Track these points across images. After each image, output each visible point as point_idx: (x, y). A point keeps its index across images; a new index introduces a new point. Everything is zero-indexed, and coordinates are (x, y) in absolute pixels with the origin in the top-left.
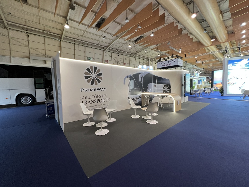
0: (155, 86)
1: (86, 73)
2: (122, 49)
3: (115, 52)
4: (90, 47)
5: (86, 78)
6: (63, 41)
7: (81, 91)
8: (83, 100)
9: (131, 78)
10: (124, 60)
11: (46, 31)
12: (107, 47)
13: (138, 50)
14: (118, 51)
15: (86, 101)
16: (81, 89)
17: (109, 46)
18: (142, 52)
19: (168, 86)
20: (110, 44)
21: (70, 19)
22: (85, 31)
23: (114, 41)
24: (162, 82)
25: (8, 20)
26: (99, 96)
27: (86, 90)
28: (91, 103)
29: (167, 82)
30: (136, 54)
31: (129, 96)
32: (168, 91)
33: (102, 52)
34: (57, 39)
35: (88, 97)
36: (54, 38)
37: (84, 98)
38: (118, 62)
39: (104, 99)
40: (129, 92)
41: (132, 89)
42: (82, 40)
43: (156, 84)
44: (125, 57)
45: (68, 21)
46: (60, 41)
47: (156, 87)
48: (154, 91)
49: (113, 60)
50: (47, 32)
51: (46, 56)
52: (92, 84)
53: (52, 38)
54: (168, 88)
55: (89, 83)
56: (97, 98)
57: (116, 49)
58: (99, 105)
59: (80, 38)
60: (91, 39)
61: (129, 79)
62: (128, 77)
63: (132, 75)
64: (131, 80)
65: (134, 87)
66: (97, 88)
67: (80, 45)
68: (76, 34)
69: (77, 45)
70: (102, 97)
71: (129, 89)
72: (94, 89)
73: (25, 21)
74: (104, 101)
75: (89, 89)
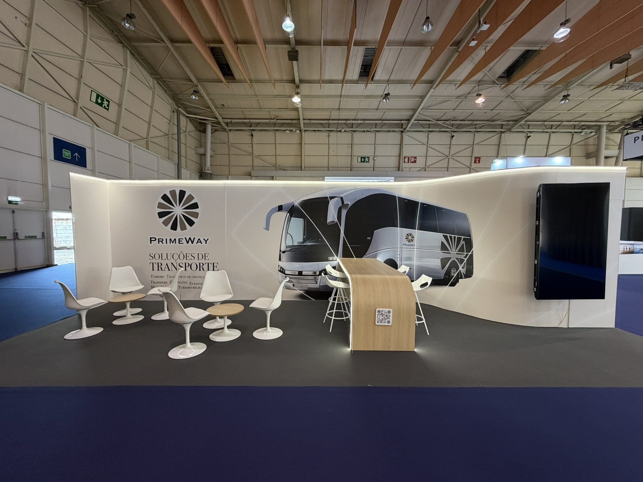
0: (410, 238)
1: (160, 206)
2: (459, 114)
3: (438, 130)
4: (364, 131)
5: (161, 215)
6: (305, 131)
7: (151, 243)
8: (154, 261)
9: (293, 211)
10: (475, 147)
11: (273, 119)
12: (409, 120)
13: (527, 103)
14: (448, 122)
15: (160, 265)
16: (151, 238)
17: (412, 116)
18: (550, 105)
19: (459, 239)
20: (415, 110)
21: (301, 81)
22: (341, 96)
23: (422, 97)
24: (438, 223)
25: (224, 117)
26: (190, 257)
27: (160, 241)
28: (170, 269)
29: (458, 223)
30: (522, 118)
31: (285, 264)
32: (461, 261)
33: (398, 135)
34: (294, 130)
35: (164, 257)
36: (289, 129)
37: (157, 256)
38: (450, 157)
39: (201, 265)
40: (284, 252)
41: (296, 244)
42: (341, 117)
43: (416, 233)
44: (479, 137)
45: (298, 87)
46: (298, 131)
47: (415, 242)
48: (405, 255)
49: (431, 152)
50: (275, 120)
51: (277, 167)
52: (174, 227)
53: (285, 130)
54: (461, 250)
55: (166, 225)
56: (185, 261)
57: (437, 120)
58: (189, 277)
59: (335, 115)
60: (358, 110)
61: (284, 215)
62: (280, 208)
63: (297, 204)
64: (291, 217)
65: (304, 239)
66: (186, 238)
67: (341, 131)
68: (325, 108)
69: (333, 132)
70: (198, 259)
71: (286, 244)
72: (179, 239)
73: (242, 111)
74: (201, 268)
75: (166, 239)
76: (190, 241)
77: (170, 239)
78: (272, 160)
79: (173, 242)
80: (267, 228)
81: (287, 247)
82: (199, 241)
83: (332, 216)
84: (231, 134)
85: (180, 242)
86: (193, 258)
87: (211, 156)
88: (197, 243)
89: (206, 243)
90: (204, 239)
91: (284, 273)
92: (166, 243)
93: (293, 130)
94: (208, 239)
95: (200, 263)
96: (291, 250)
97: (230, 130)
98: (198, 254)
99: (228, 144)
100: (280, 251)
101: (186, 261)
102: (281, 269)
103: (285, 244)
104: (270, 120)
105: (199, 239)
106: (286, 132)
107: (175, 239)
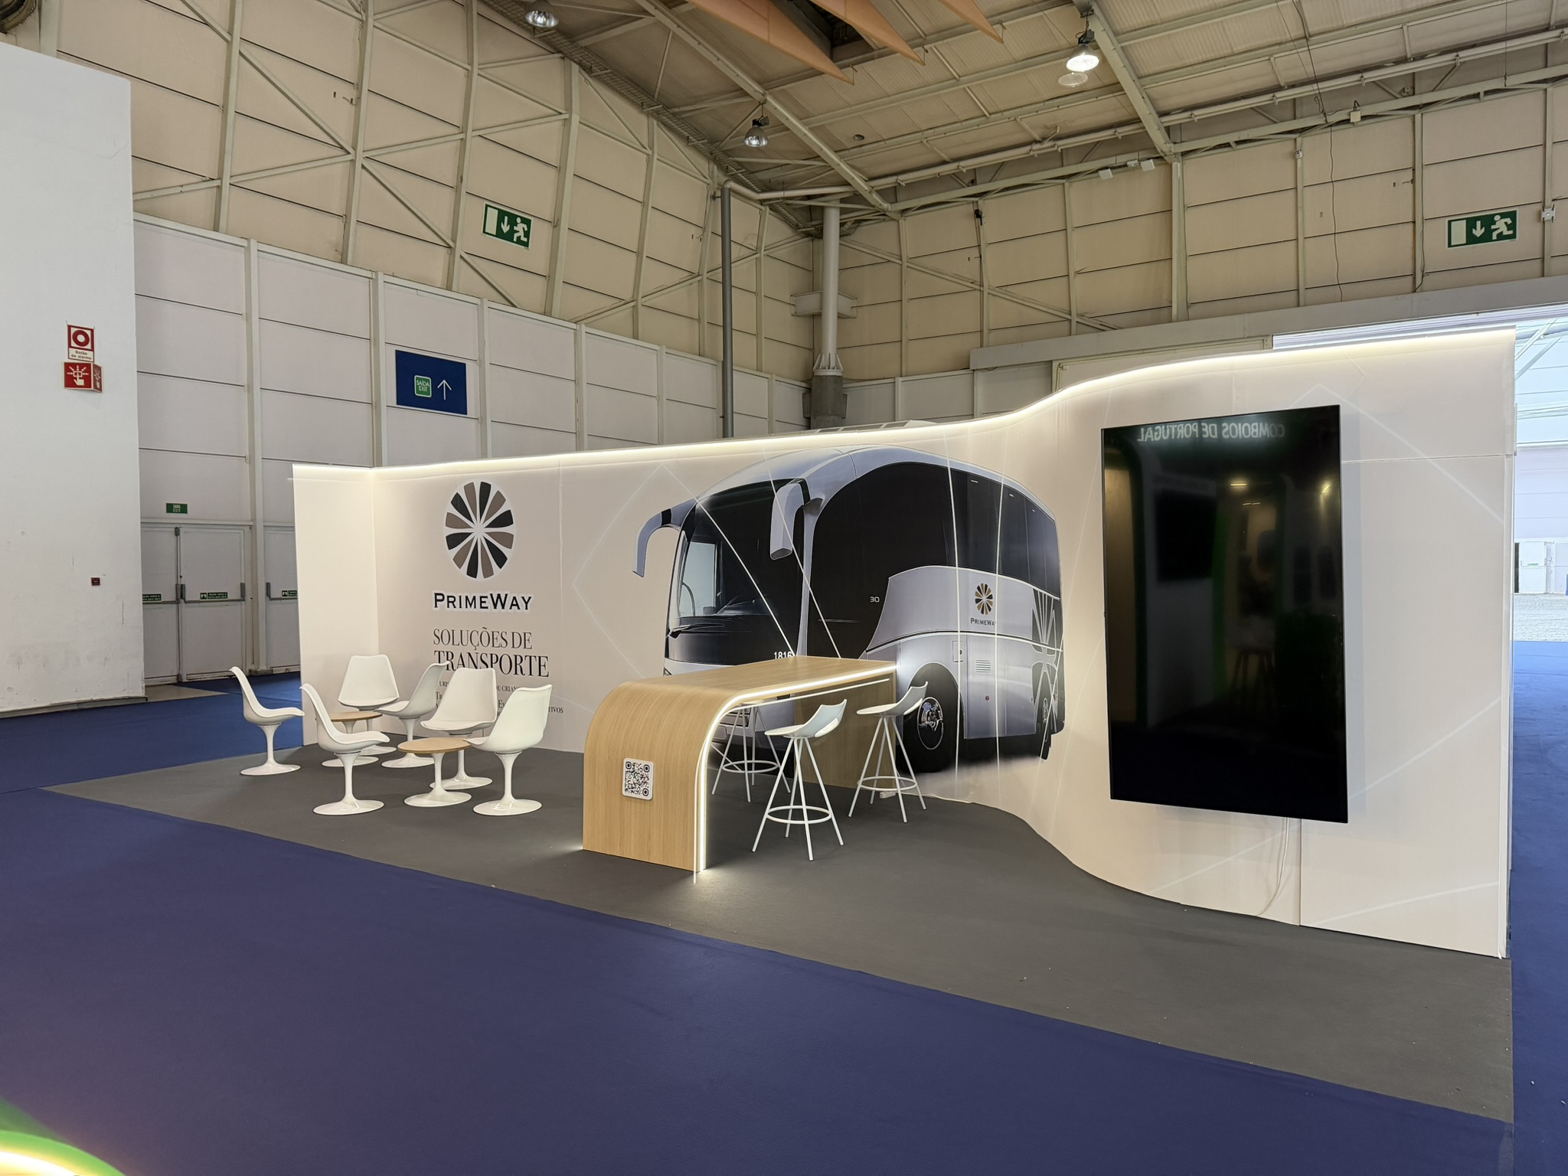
0: (984, 599)
1: (450, 520)
5: (452, 542)
6: (1179, 155)
7: (436, 606)
8: (441, 647)
9: (695, 526)
15: (450, 657)
16: (436, 594)
19: (1049, 604)
24: (1028, 552)
26: (500, 640)
27: (451, 601)
29: (1048, 553)
32: (1053, 676)
34: (1131, 164)
35: (458, 638)
36: (1110, 162)
37: (446, 637)
40: (675, 635)
41: (700, 613)
43: (996, 581)
46: (1151, 164)
47: (995, 614)
48: (975, 655)
52: (472, 572)
53: (1097, 171)
54: (1052, 639)
55: (460, 565)
63: (701, 504)
64: (689, 541)
65: (717, 598)
66: (491, 595)
67: (1347, 121)
68: (1238, 48)
69: (1314, 132)
70: (513, 647)
71: (679, 613)
72: (481, 597)
73: (922, 142)
74: (518, 666)
75: (460, 597)
76: (499, 601)
77: (467, 597)
78: (1052, 295)
79: (471, 605)
80: (640, 572)
81: (682, 620)
82: (515, 604)
83: (780, 538)
84: (907, 224)
85: (483, 605)
86: (504, 643)
87: (840, 316)
88: (511, 608)
89: (527, 609)
90: (523, 598)
92: (461, 607)
93: (1128, 163)
94: (530, 598)
95: (516, 656)
96: (690, 628)
97: (904, 211)
98: (513, 633)
99: (900, 262)
100: (668, 631)
101: (494, 651)
103: (677, 615)
104: (1028, 148)
105: (515, 598)
106: (1099, 176)
107: (474, 598)
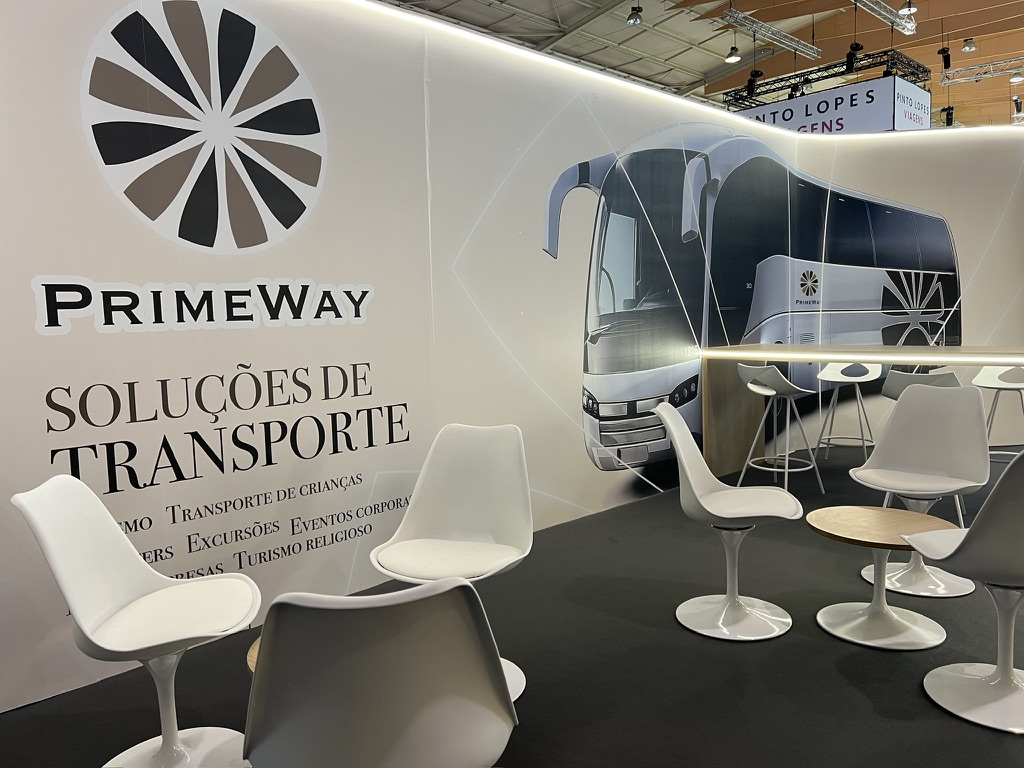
0: (809, 283)
1: (110, 82)
5: (117, 143)
7: (53, 321)
8: (80, 435)
9: (614, 191)
15: (121, 454)
16: (51, 290)
19: (928, 279)
24: (874, 243)
26: (291, 388)
27: (119, 305)
28: (187, 470)
29: (926, 242)
31: (597, 382)
35: (148, 401)
37: (100, 405)
39: (341, 421)
40: (594, 340)
41: (620, 309)
43: (822, 269)
47: (821, 294)
48: (798, 331)
52: (198, 226)
54: (934, 303)
56: (263, 413)
58: (288, 494)
62: (584, 174)
63: (620, 163)
64: (609, 211)
65: (637, 287)
70: (327, 397)
71: (598, 310)
72: (229, 295)
74: (341, 437)
75: (157, 295)
76: (283, 302)
77: (181, 297)
79: (195, 314)
80: (552, 252)
81: (603, 319)
82: (327, 303)
85: (237, 312)
86: (301, 394)
88: (317, 316)
89: (357, 315)
90: (348, 294)
91: (597, 416)
94: (364, 293)
95: (334, 416)
96: (610, 328)
98: (326, 369)
100: (587, 334)
101: (274, 415)
102: (591, 401)
105: (327, 294)
